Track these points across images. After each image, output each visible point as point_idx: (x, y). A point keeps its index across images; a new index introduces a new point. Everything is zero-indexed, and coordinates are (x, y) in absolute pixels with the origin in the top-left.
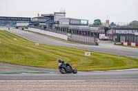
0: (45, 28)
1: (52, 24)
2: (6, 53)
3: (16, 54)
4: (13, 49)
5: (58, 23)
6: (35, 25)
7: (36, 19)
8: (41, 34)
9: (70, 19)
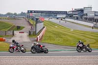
0: (77, 18)
1: (82, 16)
2: (50, 37)
3: (57, 37)
4: (55, 34)
5: (87, 15)
6: (70, 16)
7: (71, 12)
8: (75, 23)
9: (95, 12)
